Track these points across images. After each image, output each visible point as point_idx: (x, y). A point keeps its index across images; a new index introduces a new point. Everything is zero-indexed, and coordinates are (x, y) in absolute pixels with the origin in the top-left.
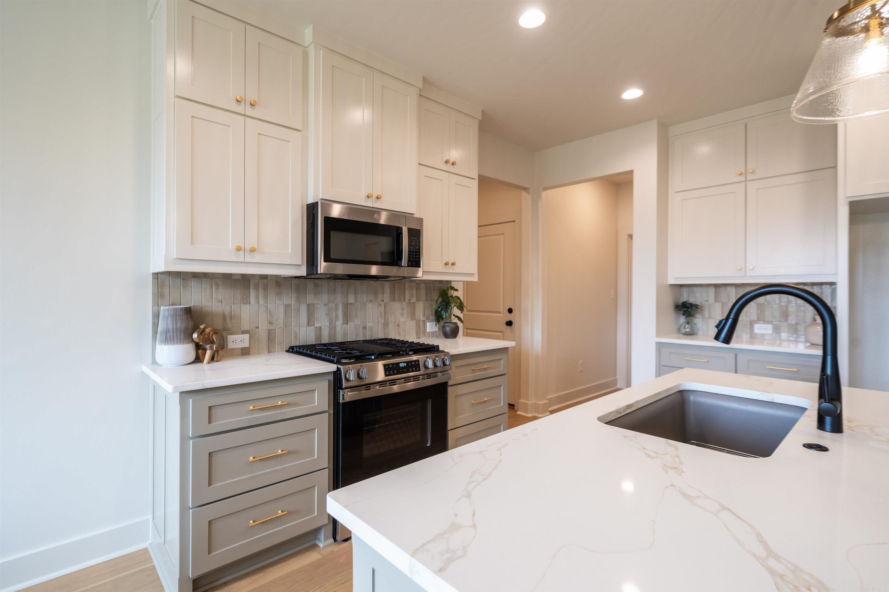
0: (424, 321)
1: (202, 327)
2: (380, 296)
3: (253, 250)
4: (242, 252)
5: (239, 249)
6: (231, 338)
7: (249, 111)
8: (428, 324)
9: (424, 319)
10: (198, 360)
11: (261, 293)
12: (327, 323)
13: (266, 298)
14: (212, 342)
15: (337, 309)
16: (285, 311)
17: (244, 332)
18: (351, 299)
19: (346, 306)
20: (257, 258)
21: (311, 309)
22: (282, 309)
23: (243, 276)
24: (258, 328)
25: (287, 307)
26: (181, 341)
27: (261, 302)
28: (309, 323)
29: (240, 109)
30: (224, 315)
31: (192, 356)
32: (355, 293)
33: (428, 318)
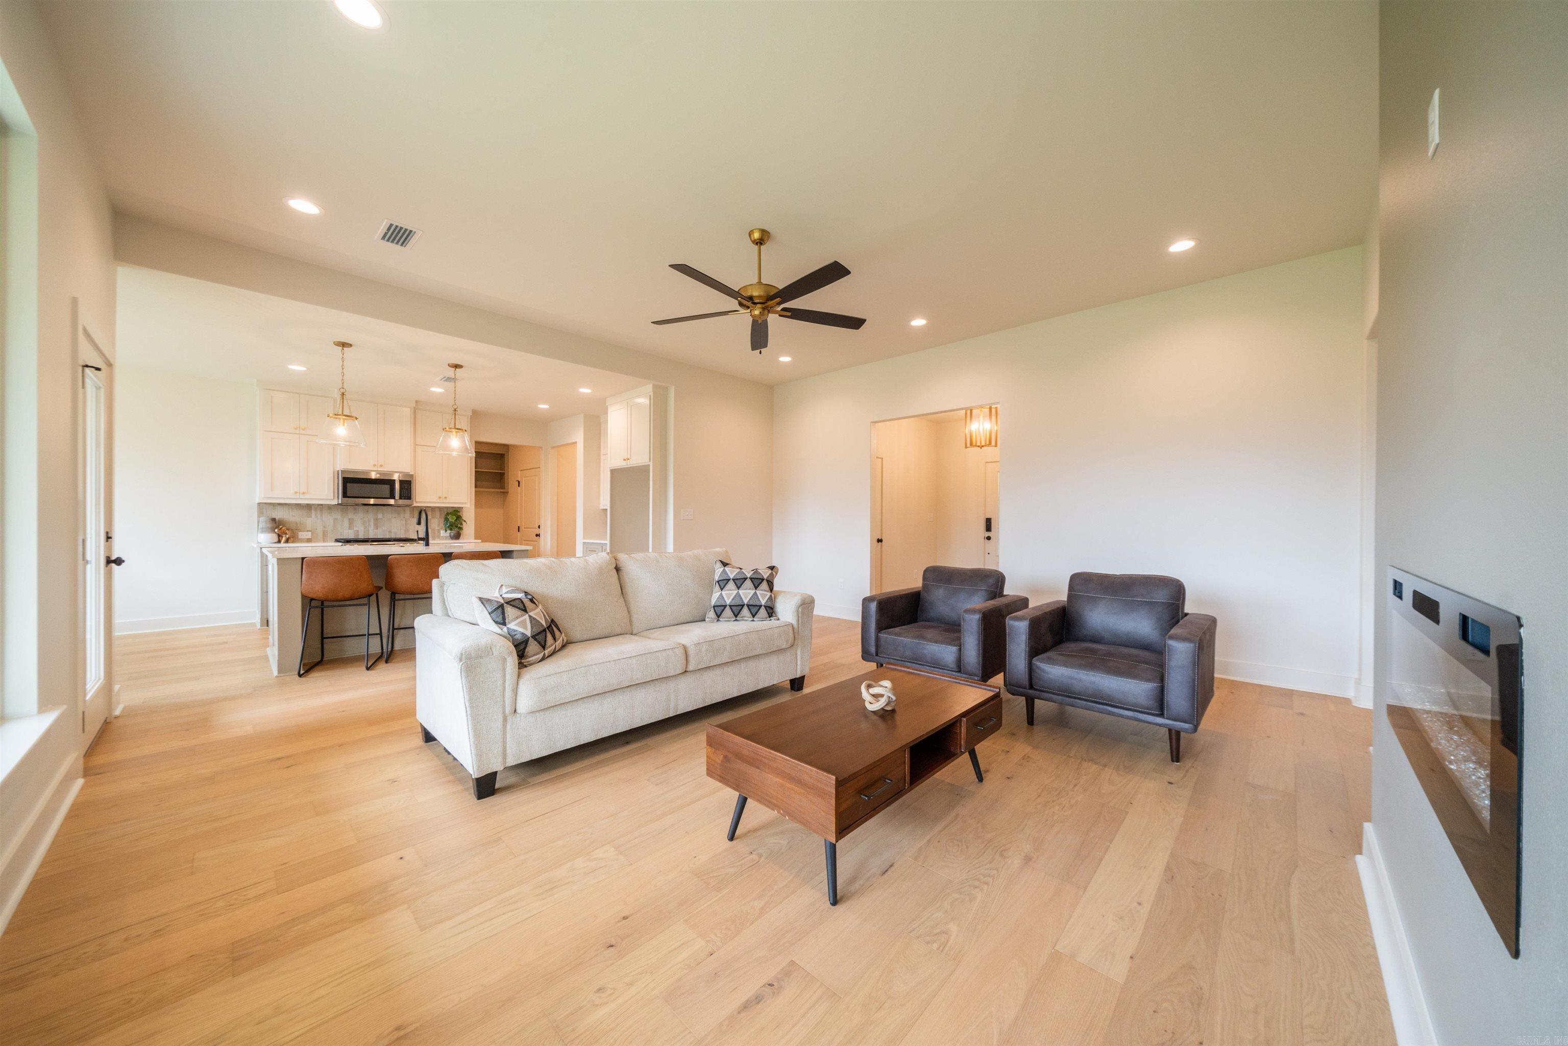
0: (439, 530)
1: (281, 527)
2: (402, 515)
3: (304, 493)
4: (298, 494)
5: (296, 493)
6: (300, 534)
7: (304, 432)
8: (442, 531)
9: (438, 528)
10: (279, 541)
11: (319, 512)
12: (362, 529)
13: (321, 515)
14: (286, 534)
15: (369, 521)
16: (334, 522)
17: (308, 531)
18: (380, 516)
19: (376, 520)
20: (307, 496)
21: (351, 522)
22: (332, 521)
23: (308, 504)
24: (317, 529)
25: (335, 520)
26: (269, 532)
27: (319, 516)
28: (350, 528)
29: (297, 431)
30: (296, 523)
31: (276, 539)
32: (383, 513)
33: (441, 529)
